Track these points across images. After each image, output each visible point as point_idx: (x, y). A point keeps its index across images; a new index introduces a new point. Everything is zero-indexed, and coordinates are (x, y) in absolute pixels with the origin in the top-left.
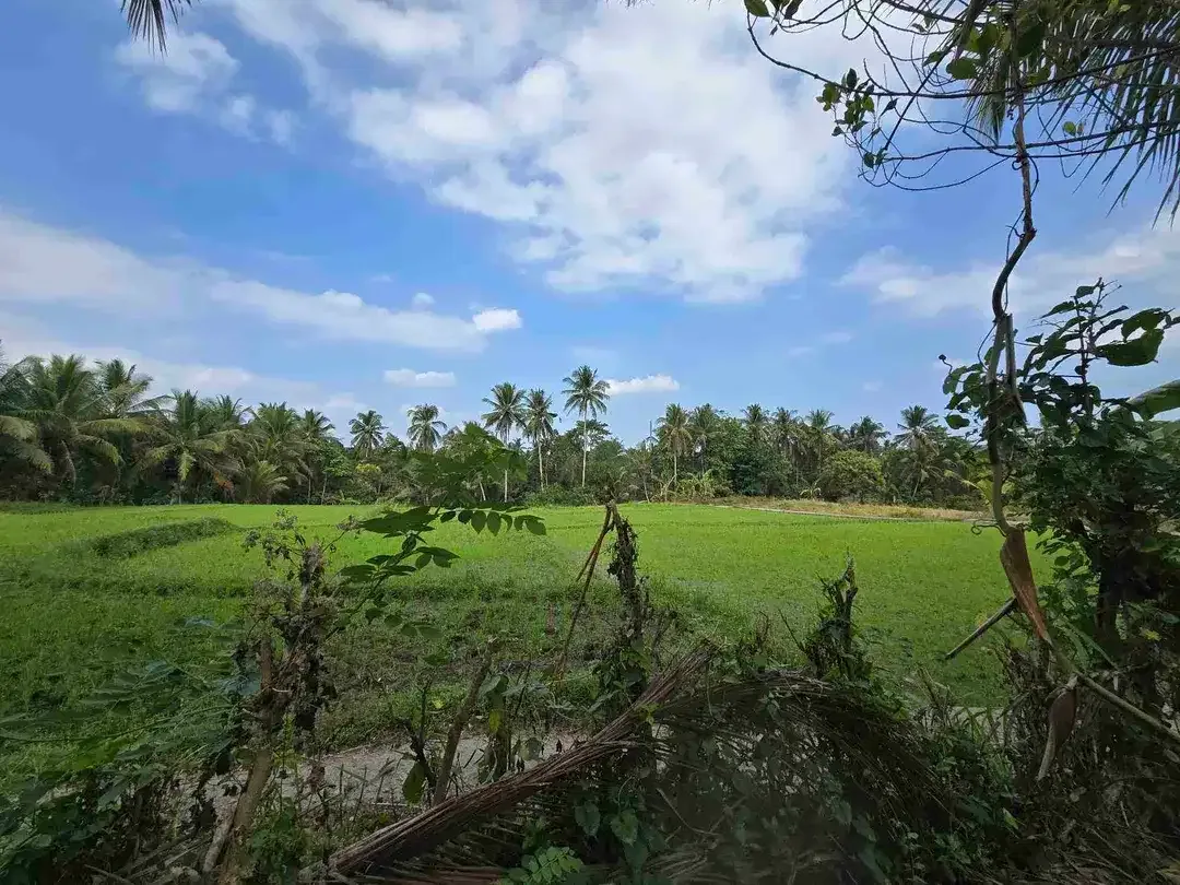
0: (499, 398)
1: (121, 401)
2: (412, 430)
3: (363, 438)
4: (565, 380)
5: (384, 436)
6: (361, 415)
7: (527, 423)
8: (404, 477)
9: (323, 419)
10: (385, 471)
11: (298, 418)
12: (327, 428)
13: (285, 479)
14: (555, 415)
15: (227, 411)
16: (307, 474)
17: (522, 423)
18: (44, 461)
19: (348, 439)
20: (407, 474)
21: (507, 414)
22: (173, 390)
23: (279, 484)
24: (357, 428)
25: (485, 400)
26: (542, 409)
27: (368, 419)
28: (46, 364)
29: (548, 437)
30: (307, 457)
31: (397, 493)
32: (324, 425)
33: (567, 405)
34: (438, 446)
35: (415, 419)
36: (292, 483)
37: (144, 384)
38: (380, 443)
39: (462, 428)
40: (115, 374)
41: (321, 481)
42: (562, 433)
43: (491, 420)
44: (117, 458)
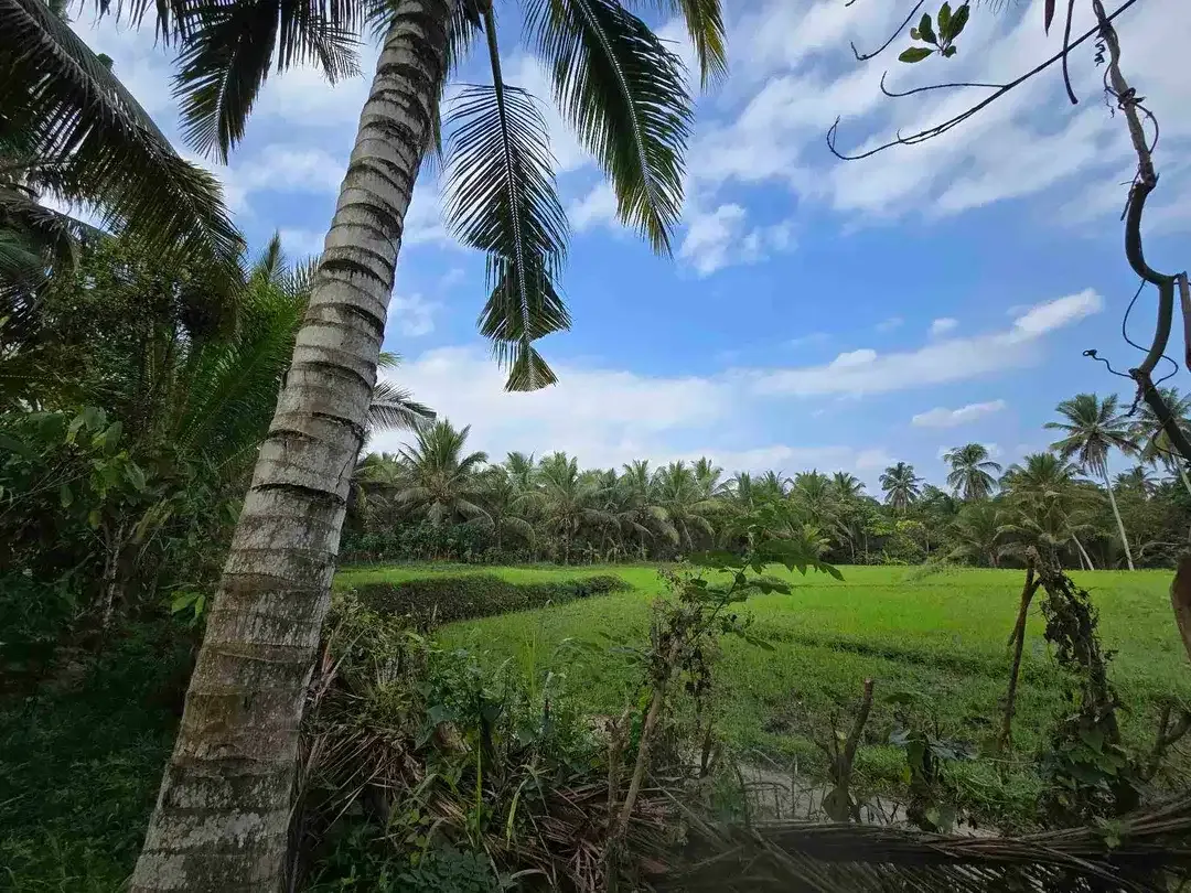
0: (1072, 417)
1: (707, 487)
2: (952, 478)
3: (898, 495)
5: (920, 489)
6: (891, 471)
7: (1143, 445)
8: (954, 533)
9: (852, 479)
10: (930, 527)
11: (830, 482)
12: (858, 487)
13: (828, 540)
15: (773, 482)
16: (847, 535)
17: (1130, 446)
18: (675, 535)
19: (882, 497)
20: (959, 530)
21: (1095, 436)
22: (736, 475)
23: (823, 545)
24: (888, 483)
25: (1050, 426)
27: (898, 471)
28: (668, 469)
30: (845, 518)
31: (949, 552)
32: (855, 485)
34: (995, 492)
35: (955, 464)
36: (834, 543)
37: (718, 472)
38: (918, 496)
39: (1025, 466)
40: (702, 468)
41: (861, 539)
43: (1069, 449)
44: (711, 530)
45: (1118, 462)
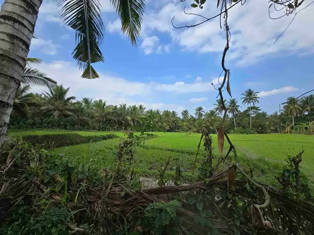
0: (218, 102)
1: (142, 112)
2: (196, 113)
3: (185, 117)
4: (242, 94)
5: (189, 116)
6: (184, 111)
8: (194, 126)
10: (190, 124)
11: (171, 113)
13: (169, 126)
14: (239, 106)
15: (158, 112)
16: (173, 125)
18: (132, 124)
19: (181, 117)
20: (195, 125)
22: (149, 109)
23: (168, 128)
24: (183, 114)
25: (215, 104)
26: (234, 105)
28: (132, 107)
29: (237, 113)
30: (173, 122)
31: (193, 130)
32: (176, 114)
33: (243, 102)
34: (203, 117)
35: (197, 111)
36: (170, 127)
37: (145, 108)
38: (189, 117)
39: (209, 112)
40: (141, 107)
41: (176, 127)
42: (242, 111)
43: (217, 109)
44: (142, 123)
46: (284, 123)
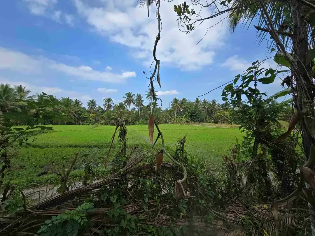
0: (127, 96)
1: (22, 96)
2: (105, 105)
3: (91, 107)
4: (146, 91)
5: (97, 106)
6: (90, 101)
7: (136, 103)
8: (103, 118)
9: (80, 102)
10: (97, 116)
11: (73, 102)
12: (81, 104)
14: (143, 101)
16: (76, 117)
17: (134, 103)
19: (87, 107)
21: (130, 100)
22: (37, 94)
24: (89, 104)
25: (124, 97)
26: (140, 99)
27: (92, 102)
29: (142, 107)
30: (76, 112)
31: (101, 122)
32: (80, 103)
33: (146, 98)
34: (112, 109)
35: (105, 102)
37: (28, 92)
38: (96, 108)
39: (118, 104)
40: (20, 89)
41: (80, 119)
42: (145, 106)
43: (126, 102)
45: (132, 106)
46: (171, 116)
